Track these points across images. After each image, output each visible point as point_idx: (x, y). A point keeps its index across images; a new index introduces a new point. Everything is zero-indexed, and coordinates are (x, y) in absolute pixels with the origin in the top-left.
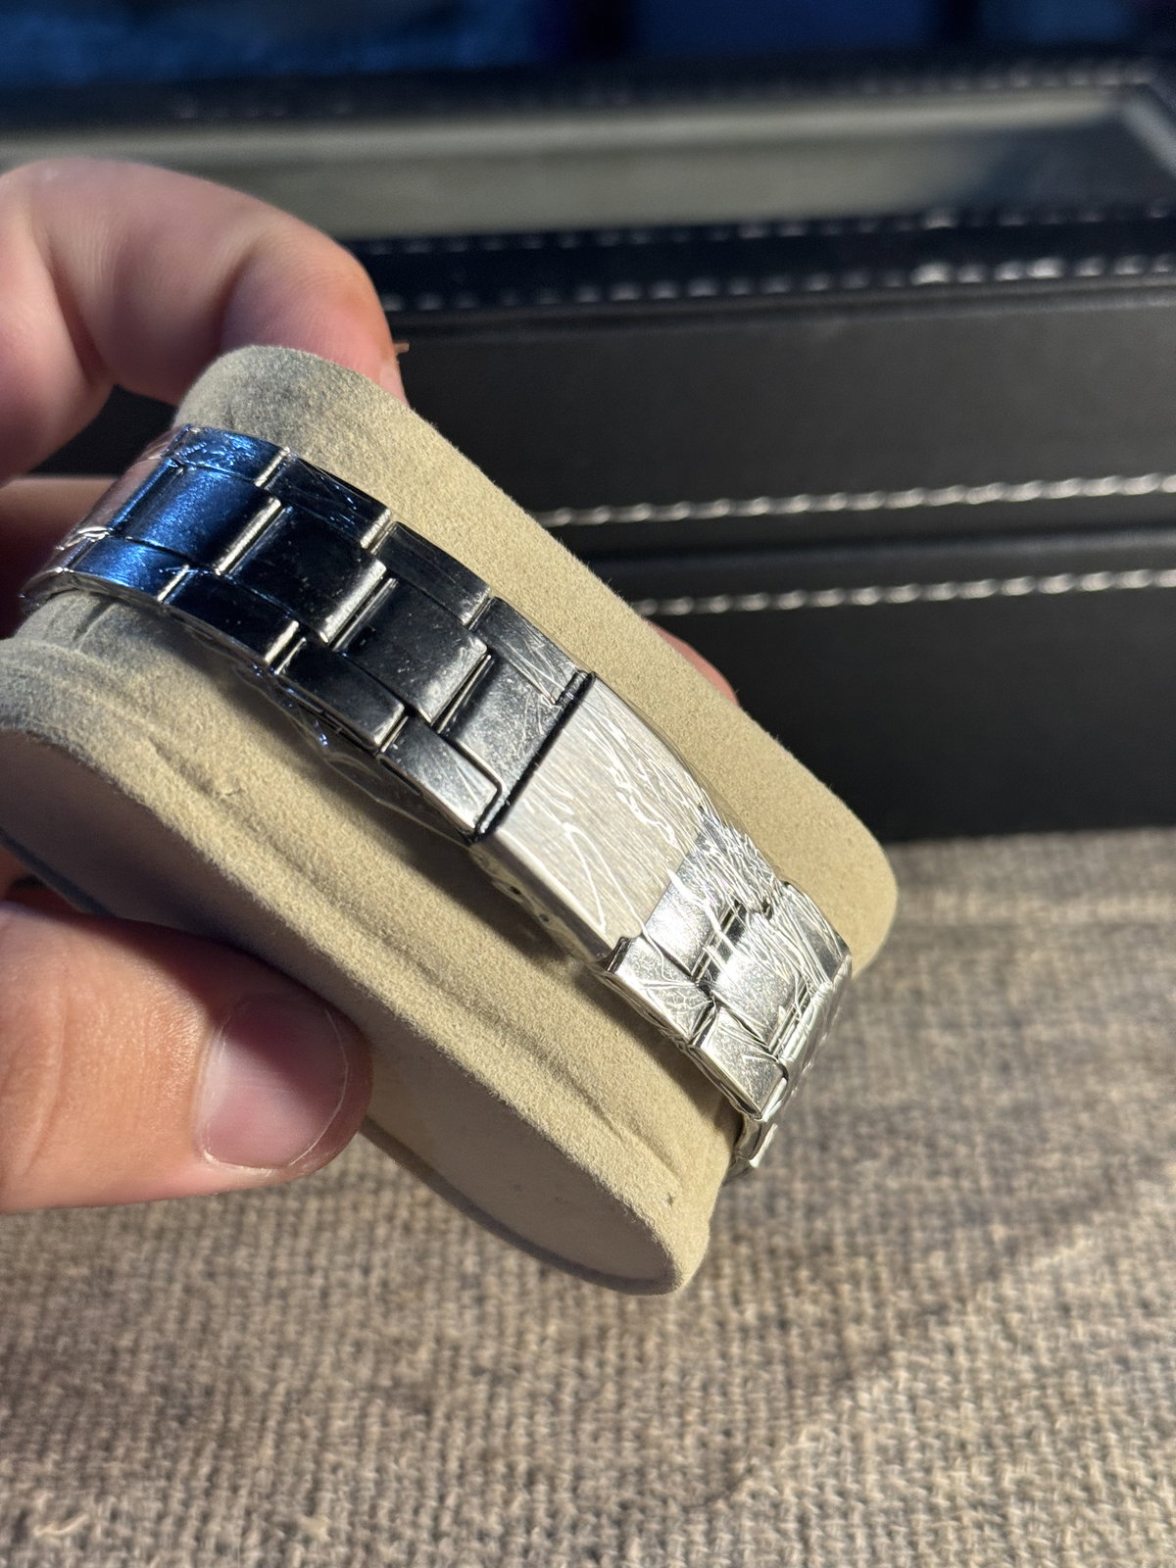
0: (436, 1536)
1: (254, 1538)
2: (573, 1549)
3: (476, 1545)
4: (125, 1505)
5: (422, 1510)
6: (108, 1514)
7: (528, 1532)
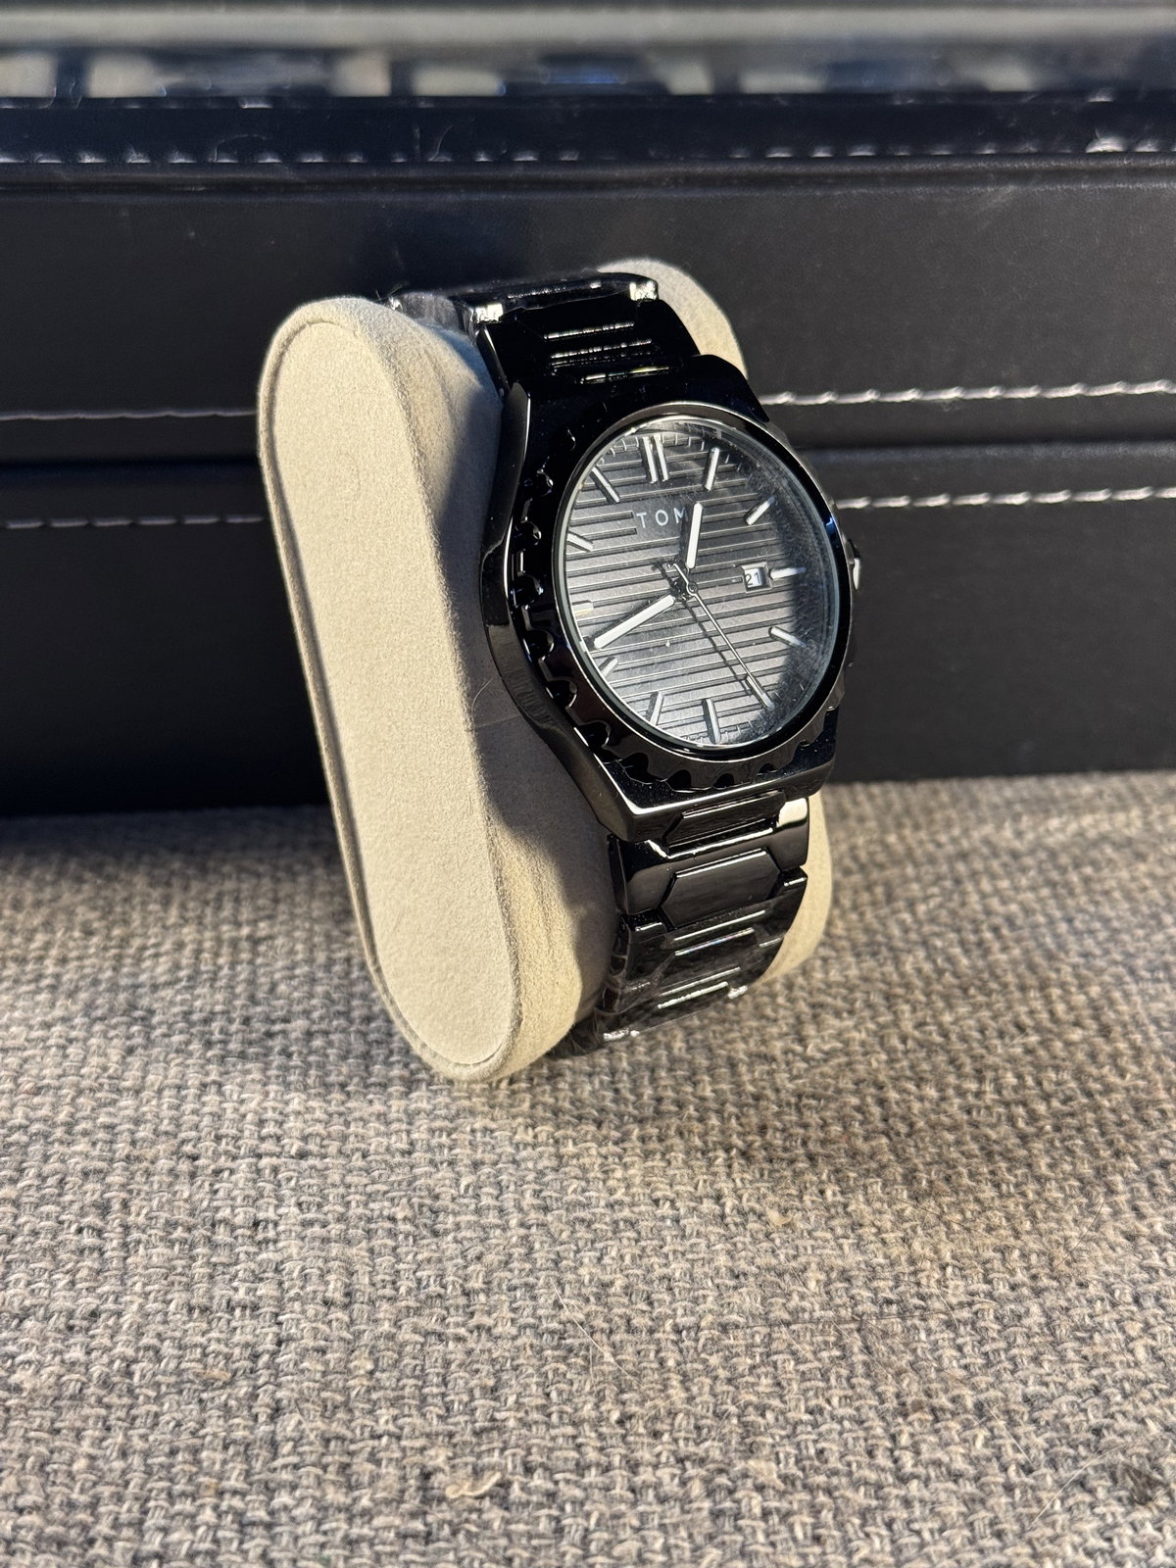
0: (903, 1479)
1: (696, 1489)
2: (1060, 1484)
3: (951, 1485)
4: (536, 1458)
5: (876, 1452)
6: (520, 1469)
7: (1004, 1469)
